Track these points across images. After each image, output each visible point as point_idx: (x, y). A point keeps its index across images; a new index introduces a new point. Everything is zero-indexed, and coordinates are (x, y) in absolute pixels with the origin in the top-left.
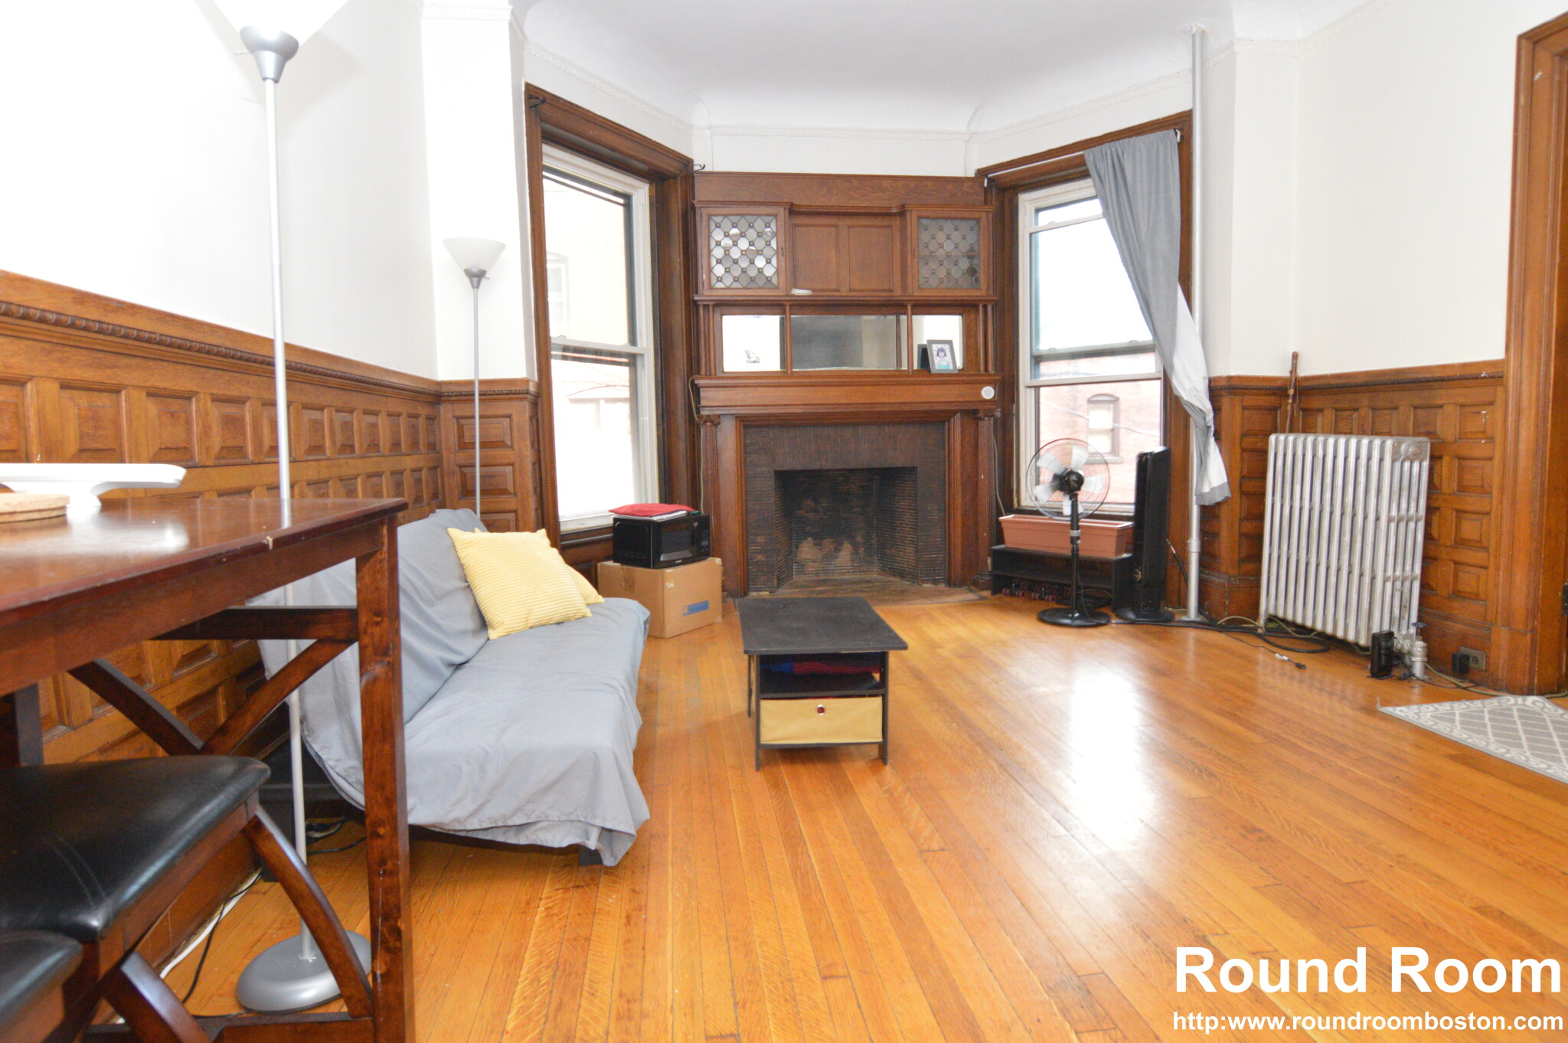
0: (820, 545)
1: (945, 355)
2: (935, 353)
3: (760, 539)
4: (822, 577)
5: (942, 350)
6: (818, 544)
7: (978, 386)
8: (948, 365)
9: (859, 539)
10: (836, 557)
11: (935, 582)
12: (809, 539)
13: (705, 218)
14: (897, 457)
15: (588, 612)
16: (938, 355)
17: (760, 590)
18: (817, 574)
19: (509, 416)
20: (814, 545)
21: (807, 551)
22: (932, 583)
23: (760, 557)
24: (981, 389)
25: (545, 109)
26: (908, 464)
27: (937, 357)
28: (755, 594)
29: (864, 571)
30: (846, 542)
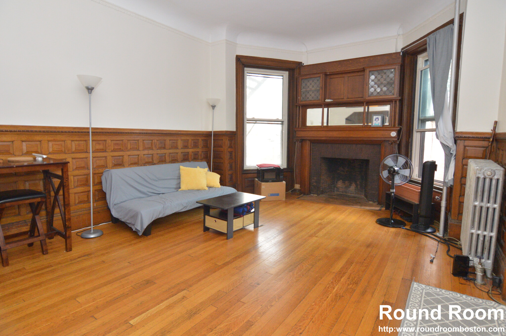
0: (344, 183)
1: (378, 120)
2: (374, 119)
3: (315, 178)
4: (344, 194)
5: (378, 118)
6: (344, 182)
7: (389, 132)
8: (379, 124)
9: (358, 183)
10: (350, 188)
11: (374, 202)
12: (341, 180)
13: (300, 80)
14: (363, 156)
15: (207, 188)
16: (375, 120)
17: (314, 194)
18: (343, 192)
19: (222, 140)
20: (343, 183)
21: (340, 184)
22: (372, 202)
23: (315, 184)
24: (391, 132)
25: (243, 60)
26: (366, 158)
27: (375, 121)
28: (312, 195)
29: (359, 194)
30: (353, 183)
